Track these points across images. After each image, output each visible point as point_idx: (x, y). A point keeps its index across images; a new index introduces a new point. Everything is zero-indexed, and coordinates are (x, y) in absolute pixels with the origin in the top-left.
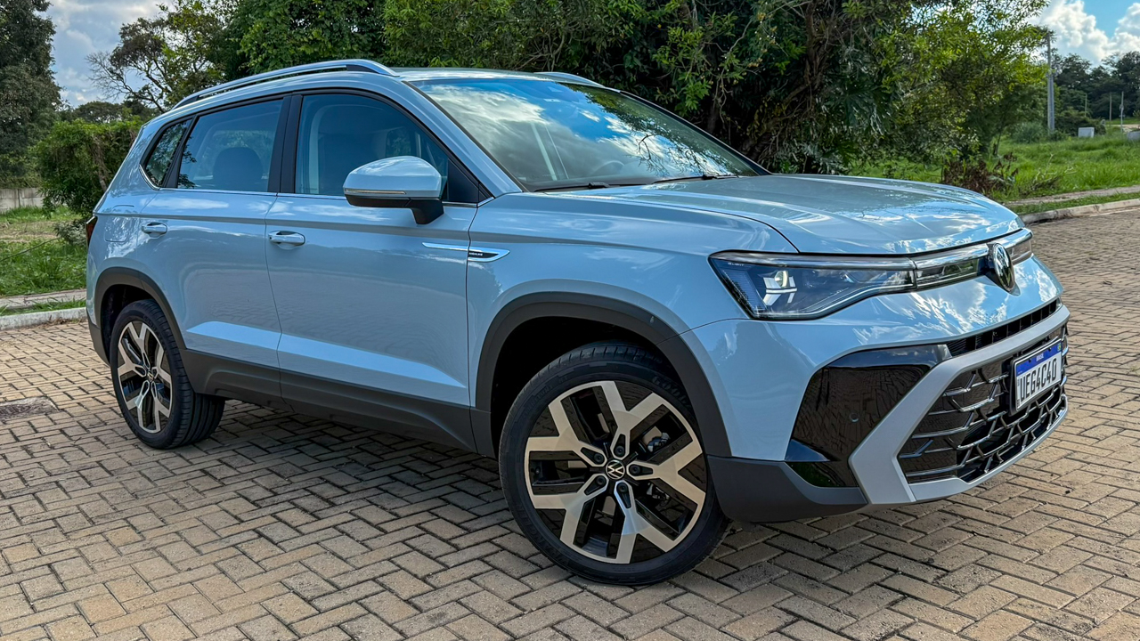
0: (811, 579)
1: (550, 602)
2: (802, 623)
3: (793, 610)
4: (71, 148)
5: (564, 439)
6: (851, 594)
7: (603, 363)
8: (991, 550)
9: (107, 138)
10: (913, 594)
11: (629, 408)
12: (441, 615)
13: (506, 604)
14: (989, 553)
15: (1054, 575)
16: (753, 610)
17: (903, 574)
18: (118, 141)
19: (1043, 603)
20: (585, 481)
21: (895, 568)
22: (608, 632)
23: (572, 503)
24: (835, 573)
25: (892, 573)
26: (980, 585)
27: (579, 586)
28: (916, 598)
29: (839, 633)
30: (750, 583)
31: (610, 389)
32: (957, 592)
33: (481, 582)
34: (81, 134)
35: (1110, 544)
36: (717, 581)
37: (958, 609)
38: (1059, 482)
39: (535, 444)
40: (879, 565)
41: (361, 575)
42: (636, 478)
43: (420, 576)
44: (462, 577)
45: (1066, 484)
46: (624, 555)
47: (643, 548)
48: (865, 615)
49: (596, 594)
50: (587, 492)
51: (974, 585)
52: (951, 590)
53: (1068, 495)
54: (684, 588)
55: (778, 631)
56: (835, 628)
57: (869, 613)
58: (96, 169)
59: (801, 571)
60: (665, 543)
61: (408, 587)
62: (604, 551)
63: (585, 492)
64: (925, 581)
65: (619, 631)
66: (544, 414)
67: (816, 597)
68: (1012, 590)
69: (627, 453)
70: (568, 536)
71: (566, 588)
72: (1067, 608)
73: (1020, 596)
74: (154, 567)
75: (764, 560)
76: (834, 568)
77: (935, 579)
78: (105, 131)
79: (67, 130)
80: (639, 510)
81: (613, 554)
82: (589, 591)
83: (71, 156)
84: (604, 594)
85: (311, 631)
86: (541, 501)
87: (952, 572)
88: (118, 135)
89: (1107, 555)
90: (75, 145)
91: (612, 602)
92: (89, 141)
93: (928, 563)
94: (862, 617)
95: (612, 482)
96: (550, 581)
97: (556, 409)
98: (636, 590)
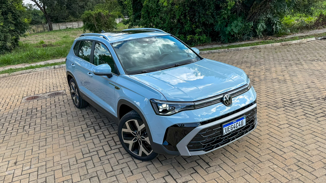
0: (180, 164)
1: (125, 162)
2: (170, 176)
3: (170, 172)
4: (88, 17)
5: (128, 130)
6: (185, 169)
7: (134, 116)
8: (225, 162)
9: (96, 15)
10: (198, 172)
11: (140, 125)
12: (104, 162)
13: (116, 161)
14: (224, 162)
15: (234, 171)
16: (162, 171)
17: (200, 166)
18: (99, 15)
19: (224, 179)
20: (133, 138)
21: (199, 164)
22: (131, 172)
23: (131, 143)
24: (186, 163)
25: (198, 165)
26: (215, 172)
27: (133, 159)
28: (198, 173)
29: (175, 180)
30: (166, 163)
31: (136, 121)
32: (208, 173)
33: (115, 155)
34: (90, 14)
35: (255, 164)
36: (160, 162)
37: (204, 178)
38: (259, 142)
39: (124, 130)
40: (196, 162)
41: (95, 149)
42: (142, 140)
43: (105, 151)
44: (113, 153)
45: (260, 143)
46: (140, 154)
47: (143, 154)
48: (184, 176)
49: (135, 162)
50: (134, 141)
51: (213, 171)
52: (207, 172)
53: (258, 147)
54: (152, 163)
55: (163, 177)
56: (175, 178)
57: (185, 175)
58: (94, 22)
59: (179, 161)
60: (148, 154)
61: (102, 153)
62: (137, 153)
63: (133, 141)
64: (203, 169)
65: (133, 172)
66: (124, 125)
67: (177, 169)
68: (220, 174)
69: (140, 134)
70: (130, 149)
71: (130, 159)
72: (229, 182)
73: (221, 176)
74: (63, 141)
75: (174, 157)
76: (187, 161)
77: (206, 168)
78: (96, 13)
79: (87, 13)
80: (143, 146)
81: (138, 154)
82: (134, 161)
83: (89, 19)
84: (136, 162)
85: (80, 162)
86: (125, 141)
87: (211, 167)
88: (99, 14)
89: (251, 167)
90: (89, 17)
91: (136, 164)
92: (92, 16)
93: (207, 163)
94: (183, 176)
95: (138, 139)
96: (128, 157)
97: (127, 123)
98: (143, 162)
